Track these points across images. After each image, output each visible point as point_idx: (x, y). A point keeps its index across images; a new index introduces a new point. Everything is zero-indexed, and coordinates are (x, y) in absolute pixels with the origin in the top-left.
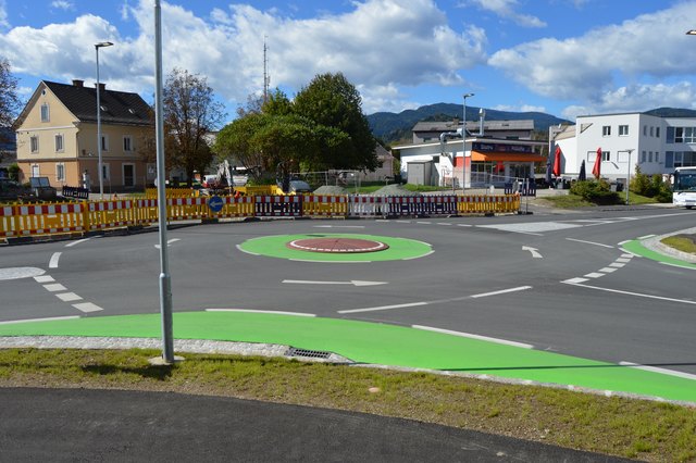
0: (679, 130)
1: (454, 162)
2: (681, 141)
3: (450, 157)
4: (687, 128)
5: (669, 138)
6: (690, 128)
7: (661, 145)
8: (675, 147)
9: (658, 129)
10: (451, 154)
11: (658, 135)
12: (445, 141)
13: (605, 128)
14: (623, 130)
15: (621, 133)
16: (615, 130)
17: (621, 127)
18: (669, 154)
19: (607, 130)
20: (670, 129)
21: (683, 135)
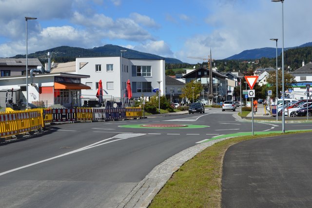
0: (139, 68)
1: (40, 90)
2: (139, 75)
3: (36, 87)
4: (143, 66)
5: (134, 74)
6: (145, 67)
7: (131, 79)
8: (137, 79)
9: (127, 66)
10: (37, 85)
11: (127, 72)
13: (97, 66)
14: (109, 67)
15: (108, 69)
16: (104, 68)
17: (108, 65)
18: (134, 83)
19: (98, 68)
20: (134, 67)
21: (141, 70)
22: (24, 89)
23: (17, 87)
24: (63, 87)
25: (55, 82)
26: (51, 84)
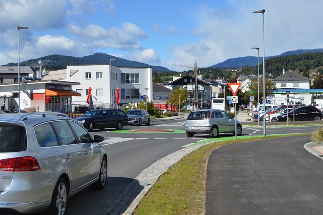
0: (127, 75)
1: (32, 97)
2: (128, 82)
3: (27, 93)
4: (131, 74)
5: (122, 81)
6: (133, 74)
7: (119, 86)
8: (126, 86)
9: (116, 74)
10: (29, 92)
11: (116, 79)
12: (26, 82)
13: (87, 74)
14: (99, 75)
15: (97, 77)
16: (93, 75)
17: (97, 73)
18: (123, 90)
19: (88, 75)
20: (122, 74)
21: (130, 78)
22: (16, 95)
23: (9, 94)
24: (54, 94)
25: (46, 89)
26: (43, 91)
